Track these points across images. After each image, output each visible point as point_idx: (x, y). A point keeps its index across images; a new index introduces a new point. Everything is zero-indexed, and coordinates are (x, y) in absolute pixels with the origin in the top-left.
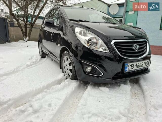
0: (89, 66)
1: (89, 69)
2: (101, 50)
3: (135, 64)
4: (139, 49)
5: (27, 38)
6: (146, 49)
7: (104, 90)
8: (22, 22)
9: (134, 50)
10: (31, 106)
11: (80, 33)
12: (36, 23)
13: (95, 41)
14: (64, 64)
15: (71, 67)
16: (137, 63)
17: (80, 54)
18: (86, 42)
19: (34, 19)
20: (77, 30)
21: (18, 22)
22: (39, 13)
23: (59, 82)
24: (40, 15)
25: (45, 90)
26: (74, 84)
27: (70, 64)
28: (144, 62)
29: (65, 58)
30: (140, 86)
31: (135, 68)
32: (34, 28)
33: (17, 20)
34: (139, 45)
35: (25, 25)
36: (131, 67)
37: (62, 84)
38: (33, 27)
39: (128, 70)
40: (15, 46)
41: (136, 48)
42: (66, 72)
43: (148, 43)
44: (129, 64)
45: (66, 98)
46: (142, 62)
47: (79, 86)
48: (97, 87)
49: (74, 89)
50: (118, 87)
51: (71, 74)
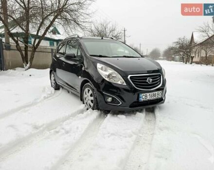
0: (110, 96)
1: (110, 100)
2: (119, 83)
3: (148, 94)
4: (153, 81)
5: (28, 65)
6: (160, 81)
7: (122, 117)
8: (22, 45)
9: (147, 83)
10: (63, 129)
11: (102, 69)
12: (40, 45)
13: (115, 75)
14: (85, 96)
15: (92, 98)
16: (151, 94)
17: (102, 86)
18: (107, 77)
19: (37, 41)
20: (99, 66)
21: (18, 44)
22: (45, 33)
23: (82, 112)
24: (45, 36)
25: (71, 118)
26: (96, 113)
27: (91, 96)
28: (156, 93)
29: (86, 90)
30: (155, 115)
31: (149, 98)
32: (37, 52)
33: (17, 42)
34: (153, 79)
35: (25, 48)
36: (145, 97)
37: (85, 113)
38: (37, 50)
39: (142, 99)
40: (14, 76)
41: (149, 81)
42: (87, 103)
43: (162, 77)
44: (142, 95)
45: (90, 124)
46: (154, 93)
47: (100, 115)
48: (115, 116)
49: (95, 117)
50: (134, 115)
51: (92, 105)
